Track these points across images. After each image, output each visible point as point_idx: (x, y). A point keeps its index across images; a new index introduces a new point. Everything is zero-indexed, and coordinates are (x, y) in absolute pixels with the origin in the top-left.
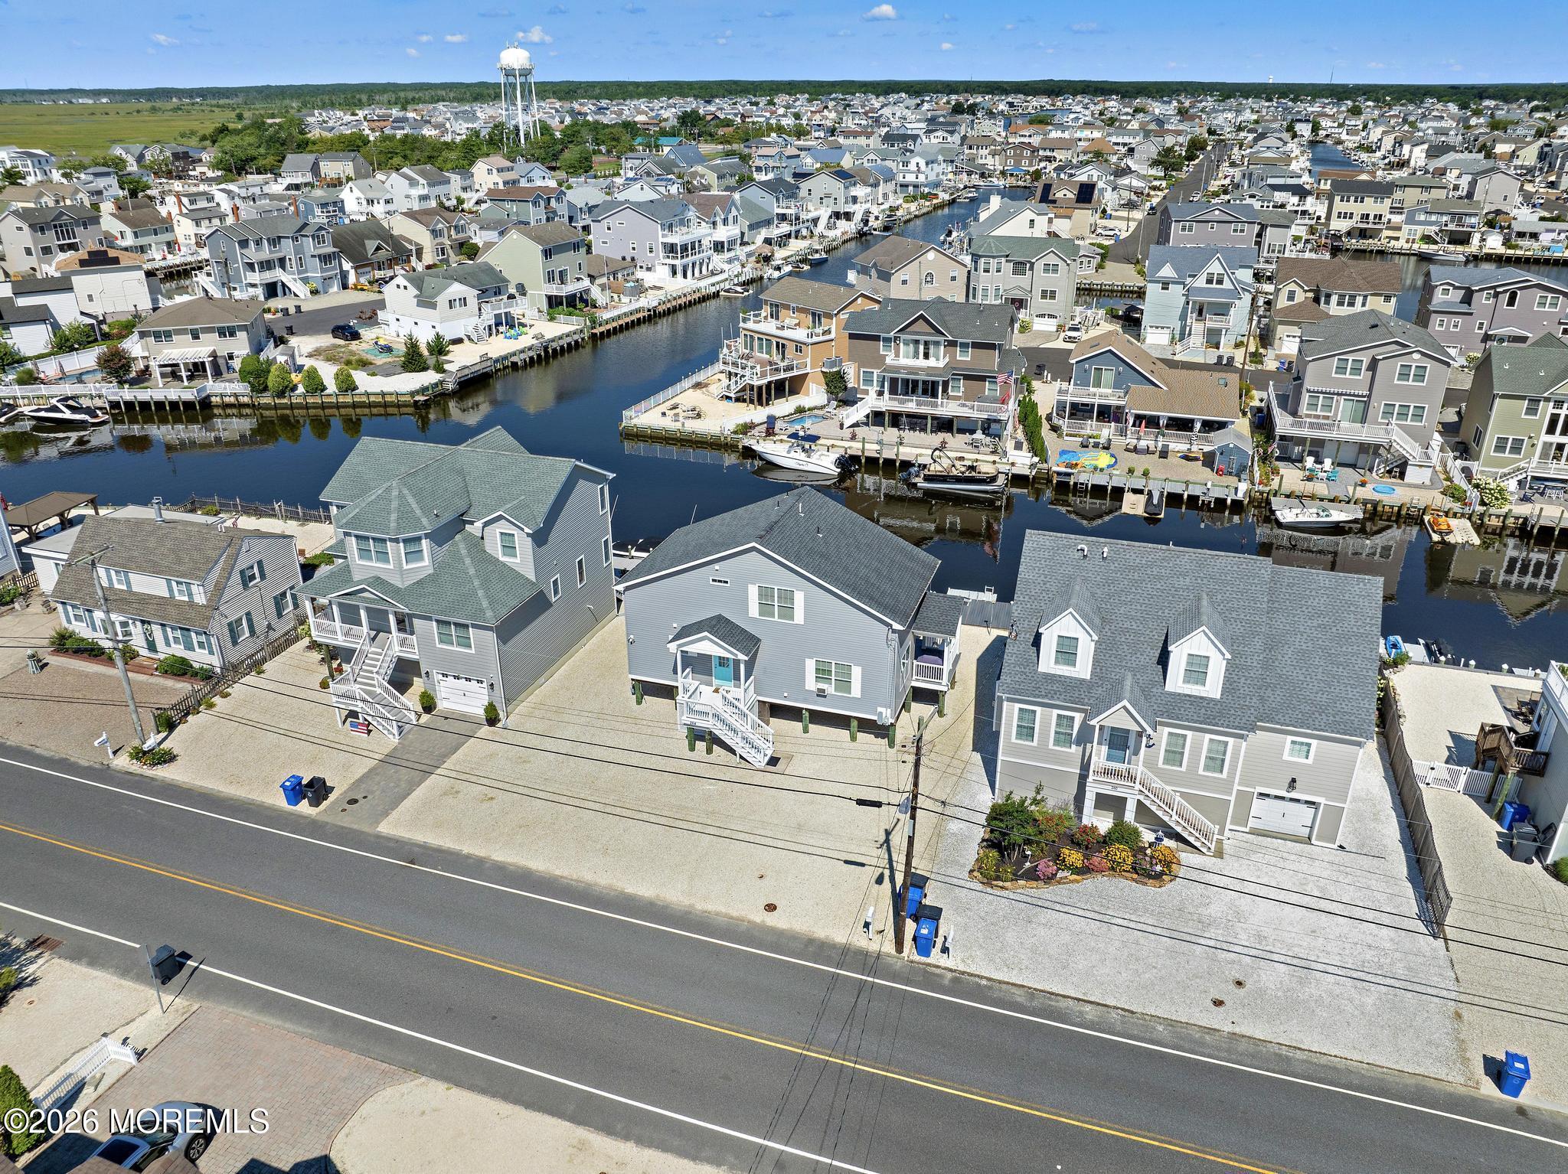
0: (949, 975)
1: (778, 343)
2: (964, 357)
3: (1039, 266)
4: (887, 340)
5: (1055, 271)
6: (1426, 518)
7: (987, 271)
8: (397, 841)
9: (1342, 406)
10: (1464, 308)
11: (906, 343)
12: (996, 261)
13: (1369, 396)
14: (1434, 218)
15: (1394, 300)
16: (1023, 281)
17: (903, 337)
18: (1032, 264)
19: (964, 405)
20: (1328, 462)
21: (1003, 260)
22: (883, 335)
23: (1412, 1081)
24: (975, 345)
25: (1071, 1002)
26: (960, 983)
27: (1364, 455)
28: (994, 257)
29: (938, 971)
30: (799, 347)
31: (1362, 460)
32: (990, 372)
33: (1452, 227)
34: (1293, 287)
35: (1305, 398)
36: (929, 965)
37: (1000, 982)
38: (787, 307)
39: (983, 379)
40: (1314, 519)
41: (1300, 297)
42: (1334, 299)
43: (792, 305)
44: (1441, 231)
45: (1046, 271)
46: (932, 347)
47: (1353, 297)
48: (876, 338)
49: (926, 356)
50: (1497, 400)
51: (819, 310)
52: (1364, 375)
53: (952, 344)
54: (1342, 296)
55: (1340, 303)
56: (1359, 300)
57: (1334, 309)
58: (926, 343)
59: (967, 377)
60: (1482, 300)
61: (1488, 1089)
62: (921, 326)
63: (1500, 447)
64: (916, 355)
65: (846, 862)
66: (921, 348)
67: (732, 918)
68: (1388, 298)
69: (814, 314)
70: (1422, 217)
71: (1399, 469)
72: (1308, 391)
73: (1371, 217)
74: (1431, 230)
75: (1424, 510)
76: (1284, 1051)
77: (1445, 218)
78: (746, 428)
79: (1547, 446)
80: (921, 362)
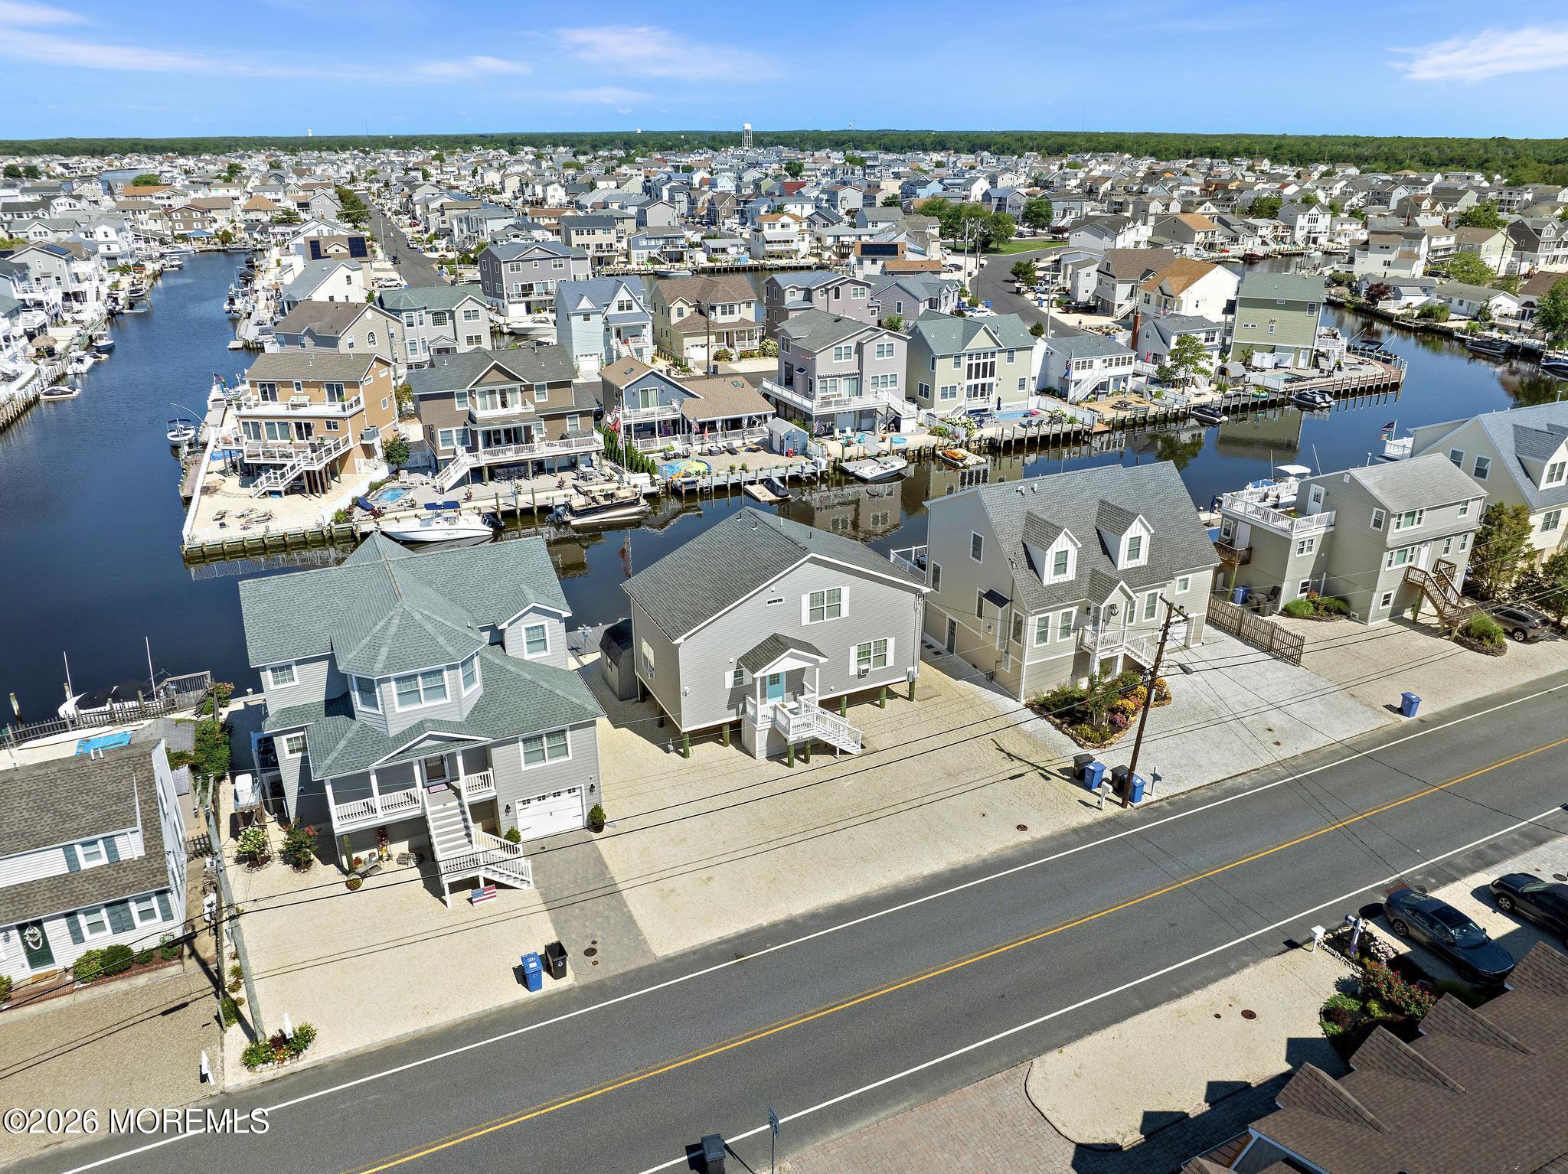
0: (1164, 803)
1: (299, 426)
2: (543, 399)
3: (459, 314)
4: (462, 395)
5: (476, 317)
6: (940, 453)
7: (410, 325)
8: (694, 952)
9: (844, 387)
10: (808, 305)
11: (483, 394)
12: (417, 313)
13: (861, 374)
14: (653, 243)
15: (753, 305)
16: (446, 330)
17: (478, 389)
18: (452, 314)
19: (552, 445)
20: (848, 429)
21: (423, 312)
22: (456, 391)
23: (1380, 732)
24: (551, 386)
25: (1230, 781)
26: (1175, 803)
27: (865, 419)
28: (415, 310)
29: (1156, 805)
30: (331, 423)
31: (866, 423)
32: (568, 408)
33: (668, 249)
34: (680, 304)
35: (818, 384)
36: (1147, 805)
37: (1189, 791)
38: (289, 384)
39: (562, 416)
40: (884, 472)
41: (688, 311)
42: (719, 309)
43: (295, 381)
44: (662, 252)
45: (467, 317)
46: (508, 395)
47: (732, 306)
48: (450, 395)
49: (504, 405)
50: (938, 362)
51: (335, 380)
52: (855, 357)
53: (529, 388)
54: (724, 307)
55: (724, 313)
56: (736, 307)
57: (718, 317)
58: (503, 393)
59: (547, 418)
60: (818, 298)
61: (1404, 719)
62: (496, 376)
63: (944, 395)
64: (494, 406)
65: (1011, 778)
66: (498, 397)
67: (1013, 847)
68: (749, 305)
69: (330, 387)
70: (644, 243)
71: (895, 424)
72: (819, 377)
73: (604, 246)
74: (655, 253)
75: (934, 449)
76: (1330, 749)
77: (661, 242)
78: (344, 516)
79: (969, 387)
80: (500, 411)
